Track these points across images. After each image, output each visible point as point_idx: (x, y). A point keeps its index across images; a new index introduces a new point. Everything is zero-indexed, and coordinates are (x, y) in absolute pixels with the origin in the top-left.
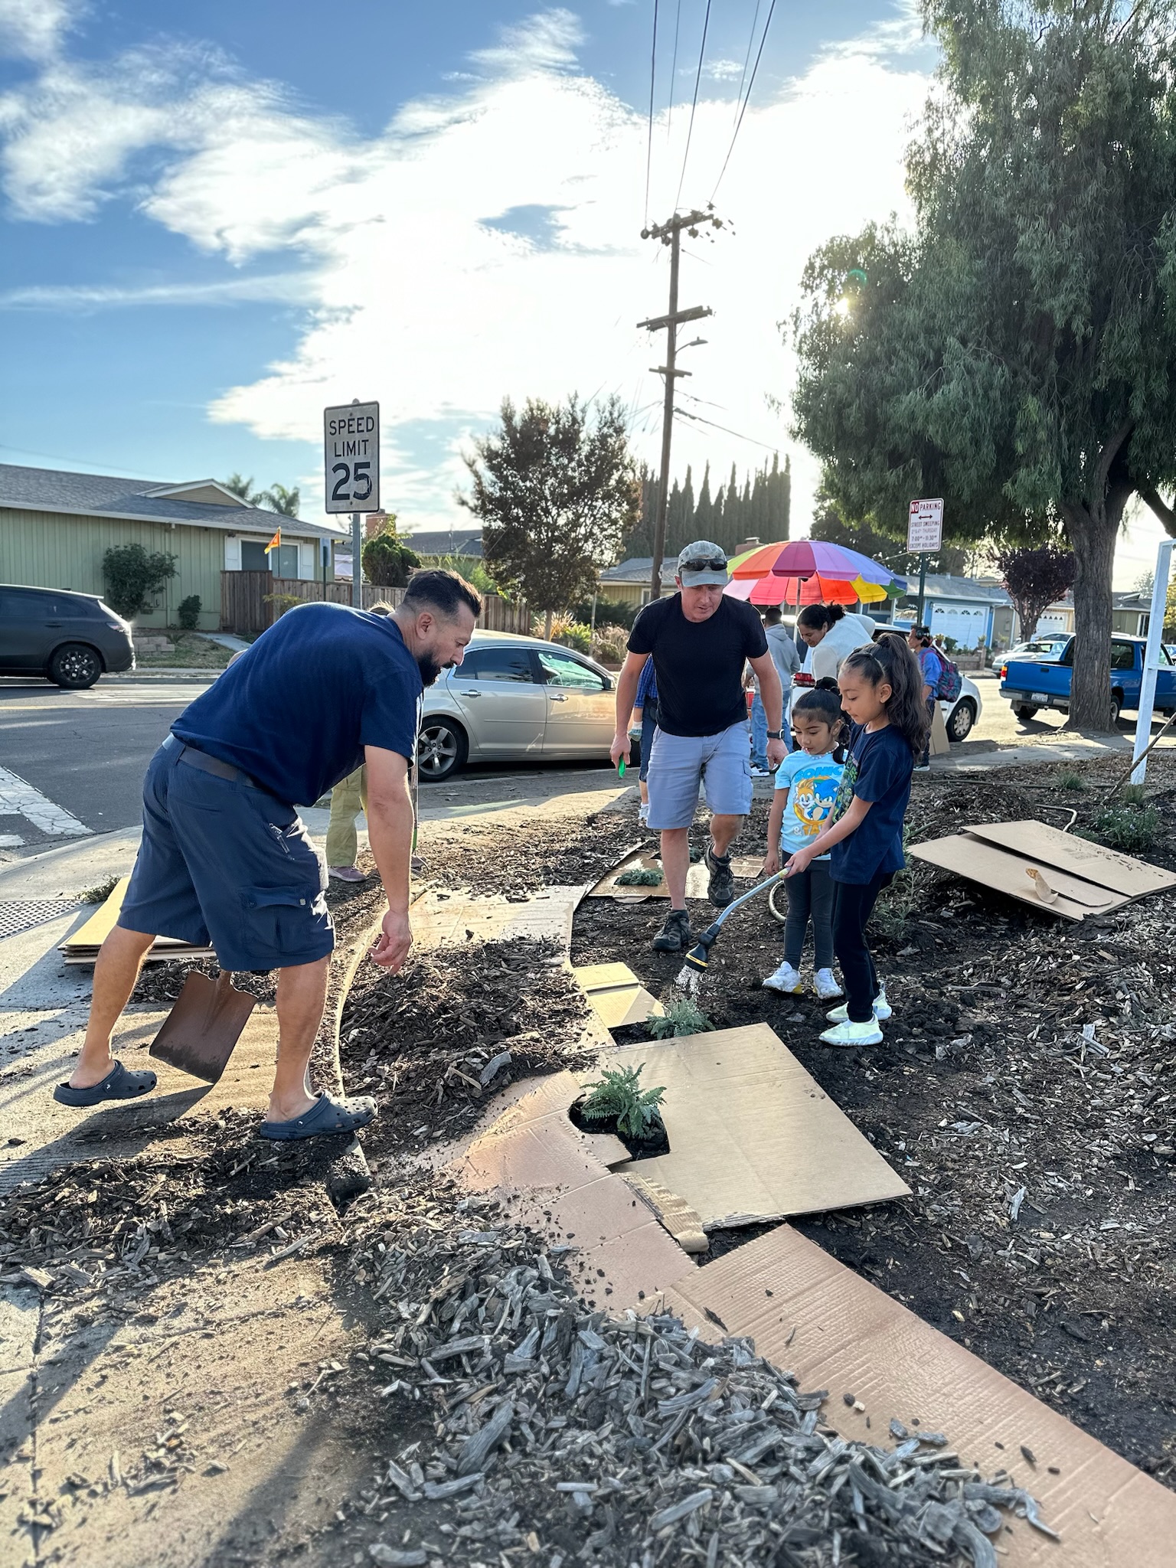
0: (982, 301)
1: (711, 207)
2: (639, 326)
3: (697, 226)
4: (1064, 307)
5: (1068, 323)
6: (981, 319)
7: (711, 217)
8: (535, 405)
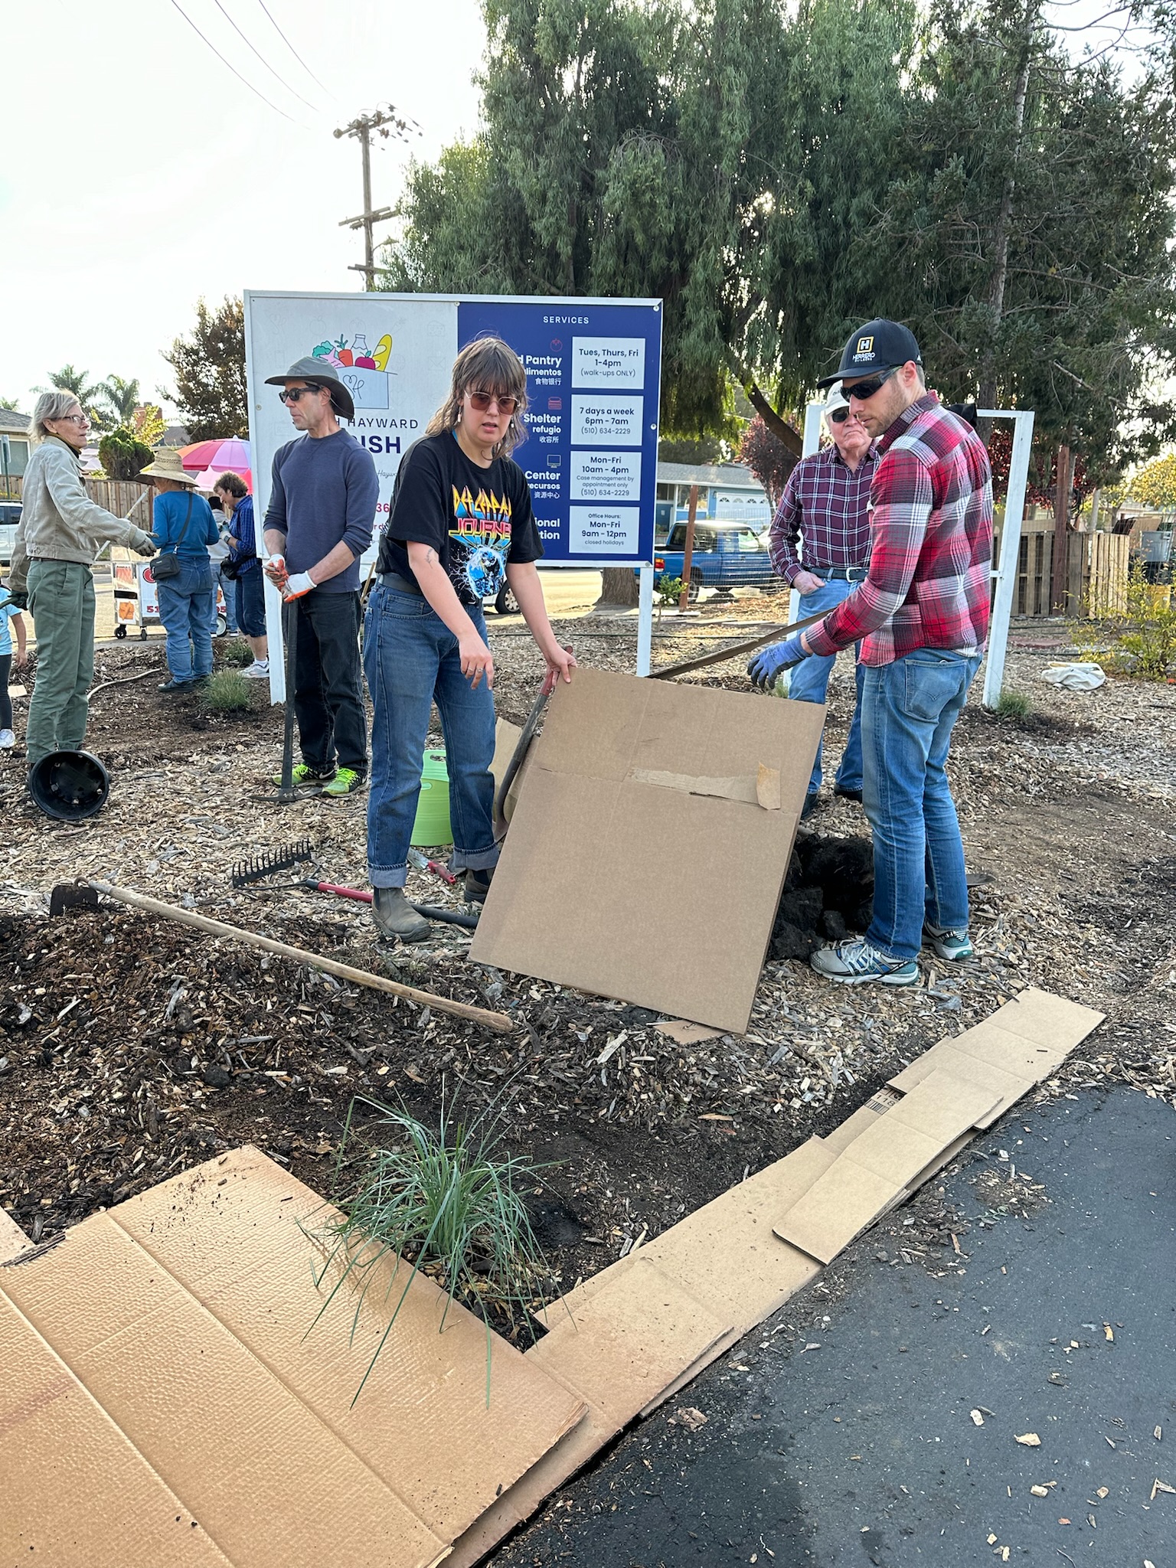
0: (497, 220)
1: (392, 108)
2: (341, 224)
3: (386, 126)
4: (547, 229)
5: (553, 244)
6: (496, 237)
7: (392, 118)
8: (232, 302)
